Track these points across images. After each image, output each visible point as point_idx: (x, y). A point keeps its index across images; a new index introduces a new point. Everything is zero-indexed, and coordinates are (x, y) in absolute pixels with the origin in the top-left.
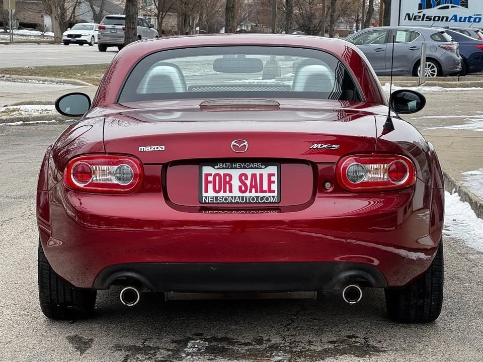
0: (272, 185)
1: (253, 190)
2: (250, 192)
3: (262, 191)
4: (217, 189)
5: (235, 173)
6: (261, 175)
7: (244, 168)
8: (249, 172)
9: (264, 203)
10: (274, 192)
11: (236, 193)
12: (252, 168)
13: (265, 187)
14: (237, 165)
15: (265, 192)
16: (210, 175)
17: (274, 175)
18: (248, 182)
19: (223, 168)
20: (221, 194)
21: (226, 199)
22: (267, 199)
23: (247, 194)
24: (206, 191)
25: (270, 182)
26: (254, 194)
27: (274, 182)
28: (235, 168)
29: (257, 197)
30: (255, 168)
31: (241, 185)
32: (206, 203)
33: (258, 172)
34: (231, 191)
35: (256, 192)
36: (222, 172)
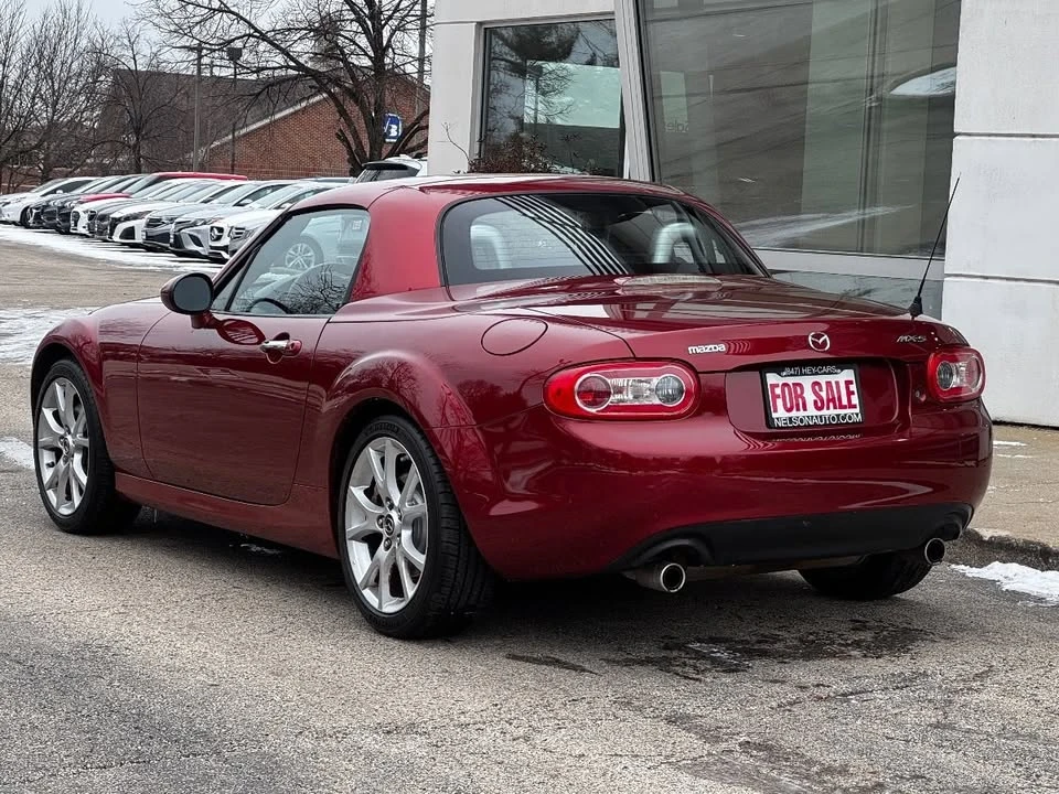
0: (852, 397)
1: (831, 405)
2: (828, 408)
3: (842, 407)
4: (789, 406)
5: (807, 381)
6: (837, 383)
7: (817, 374)
8: (823, 379)
9: (847, 423)
10: (855, 407)
11: (812, 411)
12: (825, 373)
13: (845, 402)
14: (807, 370)
15: (845, 407)
16: (777, 386)
17: (851, 382)
18: (824, 394)
19: (792, 375)
20: (794, 414)
21: (801, 421)
22: (850, 418)
23: (825, 412)
24: (776, 411)
25: (850, 393)
26: (833, 412)
27: (853, 393)
28: (805, 374)
29: (838, 416)
30: (830, 373)
31: (815, 398)
32: (778, 427)
33: (832, 378)
34: (805, 409)
35: (835, 408)
36: (791, 380)
